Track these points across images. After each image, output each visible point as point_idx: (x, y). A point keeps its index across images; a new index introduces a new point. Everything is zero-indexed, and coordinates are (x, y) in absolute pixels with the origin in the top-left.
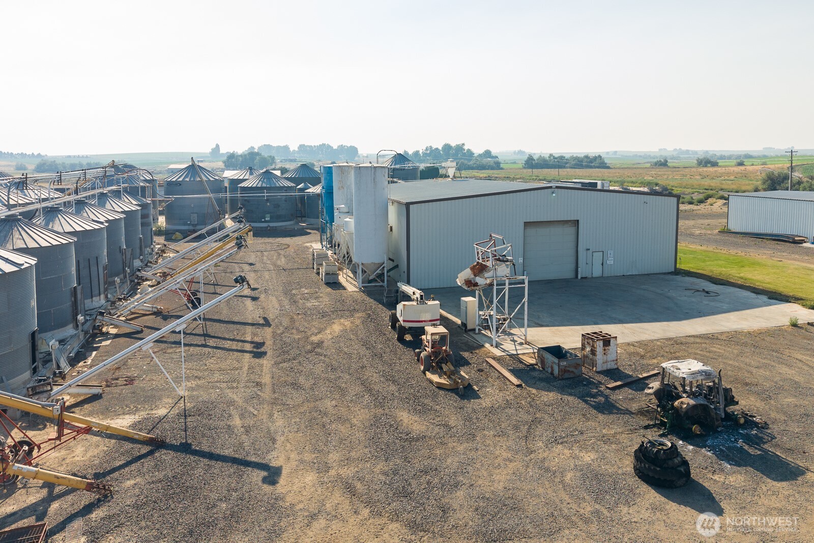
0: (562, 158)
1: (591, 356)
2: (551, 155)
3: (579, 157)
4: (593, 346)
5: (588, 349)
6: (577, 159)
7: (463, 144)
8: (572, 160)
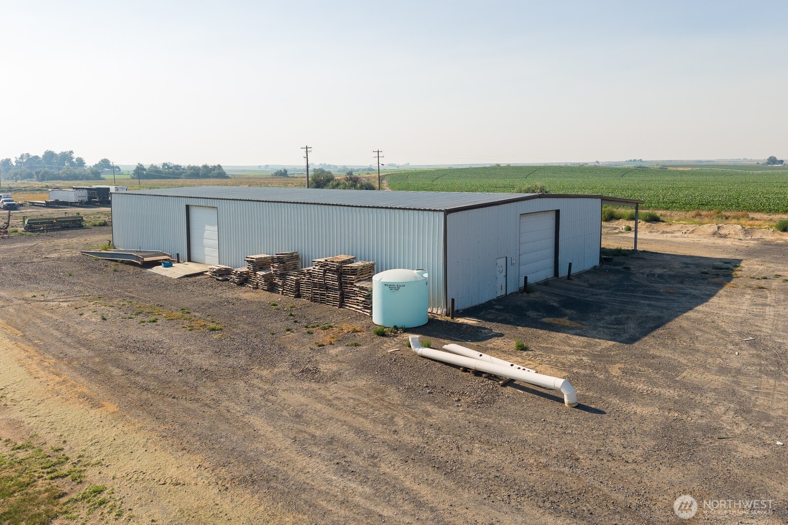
7: (71, 152)
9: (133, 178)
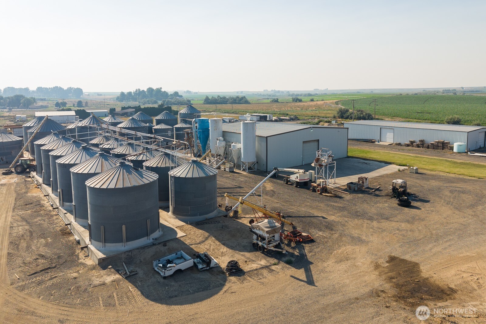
0: (224, 98)
1: (362, 184)
2: (219, 96)
3: (234, 98)
4: (363, 181)
5: (361, 182)
6: (232, 98)
7: (161, 88)
8: (230, 99)
9: (204, 104)
